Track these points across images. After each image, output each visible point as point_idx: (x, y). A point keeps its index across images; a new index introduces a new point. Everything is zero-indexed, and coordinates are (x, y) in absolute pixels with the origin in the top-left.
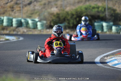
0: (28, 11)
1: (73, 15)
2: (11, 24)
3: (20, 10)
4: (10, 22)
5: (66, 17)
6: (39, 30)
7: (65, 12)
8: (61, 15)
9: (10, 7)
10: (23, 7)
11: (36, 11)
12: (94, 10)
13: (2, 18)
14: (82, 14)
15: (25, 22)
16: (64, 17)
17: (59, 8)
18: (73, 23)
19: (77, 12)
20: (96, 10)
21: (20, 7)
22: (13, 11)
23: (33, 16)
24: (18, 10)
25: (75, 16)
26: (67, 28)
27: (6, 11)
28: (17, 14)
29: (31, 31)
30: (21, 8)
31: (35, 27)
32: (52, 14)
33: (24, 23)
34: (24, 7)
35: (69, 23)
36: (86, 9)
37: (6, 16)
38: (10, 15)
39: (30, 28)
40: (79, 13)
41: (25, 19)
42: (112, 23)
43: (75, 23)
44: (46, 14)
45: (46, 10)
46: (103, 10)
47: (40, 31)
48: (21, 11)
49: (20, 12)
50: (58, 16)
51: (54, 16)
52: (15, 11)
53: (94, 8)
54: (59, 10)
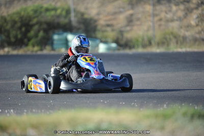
12: (48, 14)
14: (30, 20)
20: (53, 13)
25: (19, 25)
36: (35, 11)
46: (64, 13)
53: (47, 10)
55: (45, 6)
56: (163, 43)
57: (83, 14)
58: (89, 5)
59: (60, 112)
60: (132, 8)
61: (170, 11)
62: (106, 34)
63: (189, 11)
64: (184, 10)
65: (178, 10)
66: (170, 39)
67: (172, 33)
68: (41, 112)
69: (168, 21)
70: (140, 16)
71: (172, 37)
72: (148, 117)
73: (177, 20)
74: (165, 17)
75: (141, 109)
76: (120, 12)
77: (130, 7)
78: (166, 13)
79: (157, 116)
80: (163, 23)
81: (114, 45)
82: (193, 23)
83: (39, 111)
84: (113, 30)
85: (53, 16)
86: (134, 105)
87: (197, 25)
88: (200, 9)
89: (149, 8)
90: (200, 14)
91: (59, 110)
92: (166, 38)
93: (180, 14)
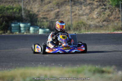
12: (8, 11)
20: (11, 11)
42: (29, 24)
46: (18, 11)
53: (8, 9)
55: (7, 6)
56: (77, 29)
57: (29, 11)
58: (33, 6)
59: (16, 69)
60: (59, 8)
61: (81, 9)
62: (43, 23)
63: (92, 10)
64: (90, 9)
65: (86, 9)
66: (81, 26)
67: (82, 22)
68: (5, 69)
69: (80, 15)
70: (63, 12)
71: (82, 25)
72: (68, 72)
73: (85, 15)
74: (78, 13)
75: (64, 68)
76: (52, 10)
77: (57, 7)
78: (79, 10)
79: (73, 72)
80: (77, 16)
81: (48, 30)
82: (95, 16)
83: (3, 69)
84: (47, 21)
85: (11, 13)
86: (60, 65)
87: (97, 18)
88: (99, 8)
89: (68, 8)
90: (99, 11)
91: (15, 68)
92: (79, 26)
93: (87, 11)
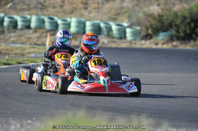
0: (111, 10)
1: (185, 18)
2: (82, 31)
3: (98, 8)
4: (82, 26)
5: (173, 21)
6: (128, 42)
7: (172, 13)
8: (165, 18)
9: (82, 3)
10: (103, 4)
11: (124, 10)
13: (69, 20)
15: (106, 27)
16: (170, 21)
17: (162, 6)
18: (185, 32)
19: (191, 14)
21: (98, 3)
22: (86, 8)
23: (120, 17)
24: (95, 8)
26: (175, 39)
27: (76, 9)
28: (92, 15)
29: (115, 42)
30: (100, 5)
31: (122, 35)
32: (151, 15)
33: (104, 30)
34: (105, 3)
35: (178, 31)
37: (76, 17)
38: (81, 15)
39: (114, 38)
40: (196, 16)
41: (106, 23)
43: (188, 32)
44: (140, 15)
45: (141, 8)
47: (131, 42)
48: (100, 10)
49: (99, 12)
50: (160, 18)
51: (154, 18)
52: (89, 8)
54: (163, 10)
